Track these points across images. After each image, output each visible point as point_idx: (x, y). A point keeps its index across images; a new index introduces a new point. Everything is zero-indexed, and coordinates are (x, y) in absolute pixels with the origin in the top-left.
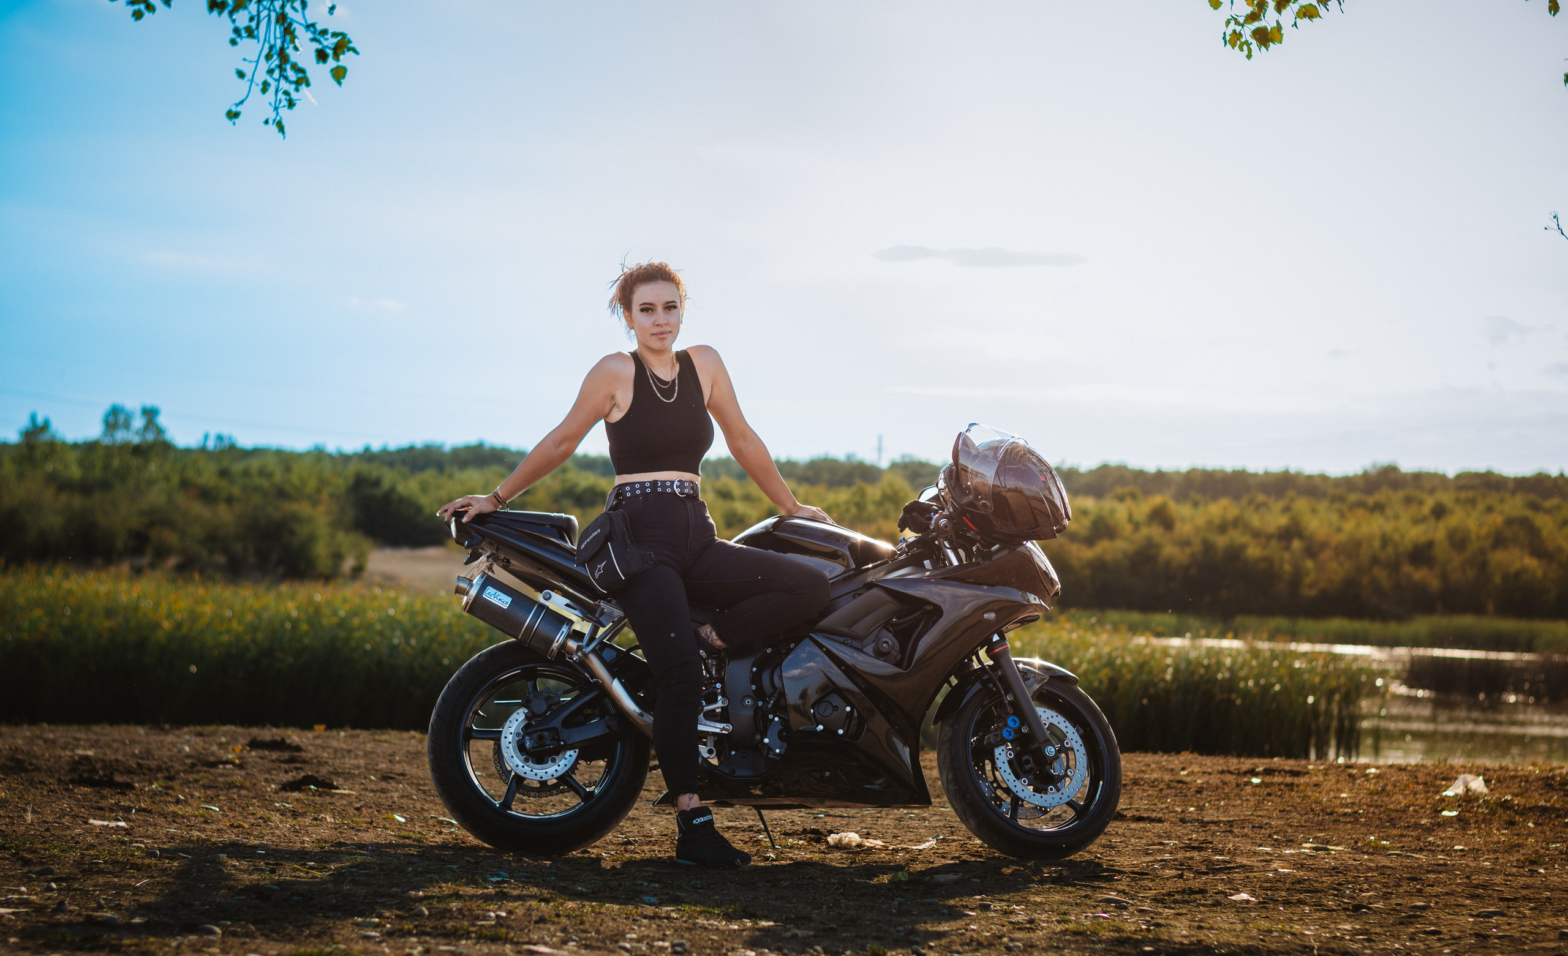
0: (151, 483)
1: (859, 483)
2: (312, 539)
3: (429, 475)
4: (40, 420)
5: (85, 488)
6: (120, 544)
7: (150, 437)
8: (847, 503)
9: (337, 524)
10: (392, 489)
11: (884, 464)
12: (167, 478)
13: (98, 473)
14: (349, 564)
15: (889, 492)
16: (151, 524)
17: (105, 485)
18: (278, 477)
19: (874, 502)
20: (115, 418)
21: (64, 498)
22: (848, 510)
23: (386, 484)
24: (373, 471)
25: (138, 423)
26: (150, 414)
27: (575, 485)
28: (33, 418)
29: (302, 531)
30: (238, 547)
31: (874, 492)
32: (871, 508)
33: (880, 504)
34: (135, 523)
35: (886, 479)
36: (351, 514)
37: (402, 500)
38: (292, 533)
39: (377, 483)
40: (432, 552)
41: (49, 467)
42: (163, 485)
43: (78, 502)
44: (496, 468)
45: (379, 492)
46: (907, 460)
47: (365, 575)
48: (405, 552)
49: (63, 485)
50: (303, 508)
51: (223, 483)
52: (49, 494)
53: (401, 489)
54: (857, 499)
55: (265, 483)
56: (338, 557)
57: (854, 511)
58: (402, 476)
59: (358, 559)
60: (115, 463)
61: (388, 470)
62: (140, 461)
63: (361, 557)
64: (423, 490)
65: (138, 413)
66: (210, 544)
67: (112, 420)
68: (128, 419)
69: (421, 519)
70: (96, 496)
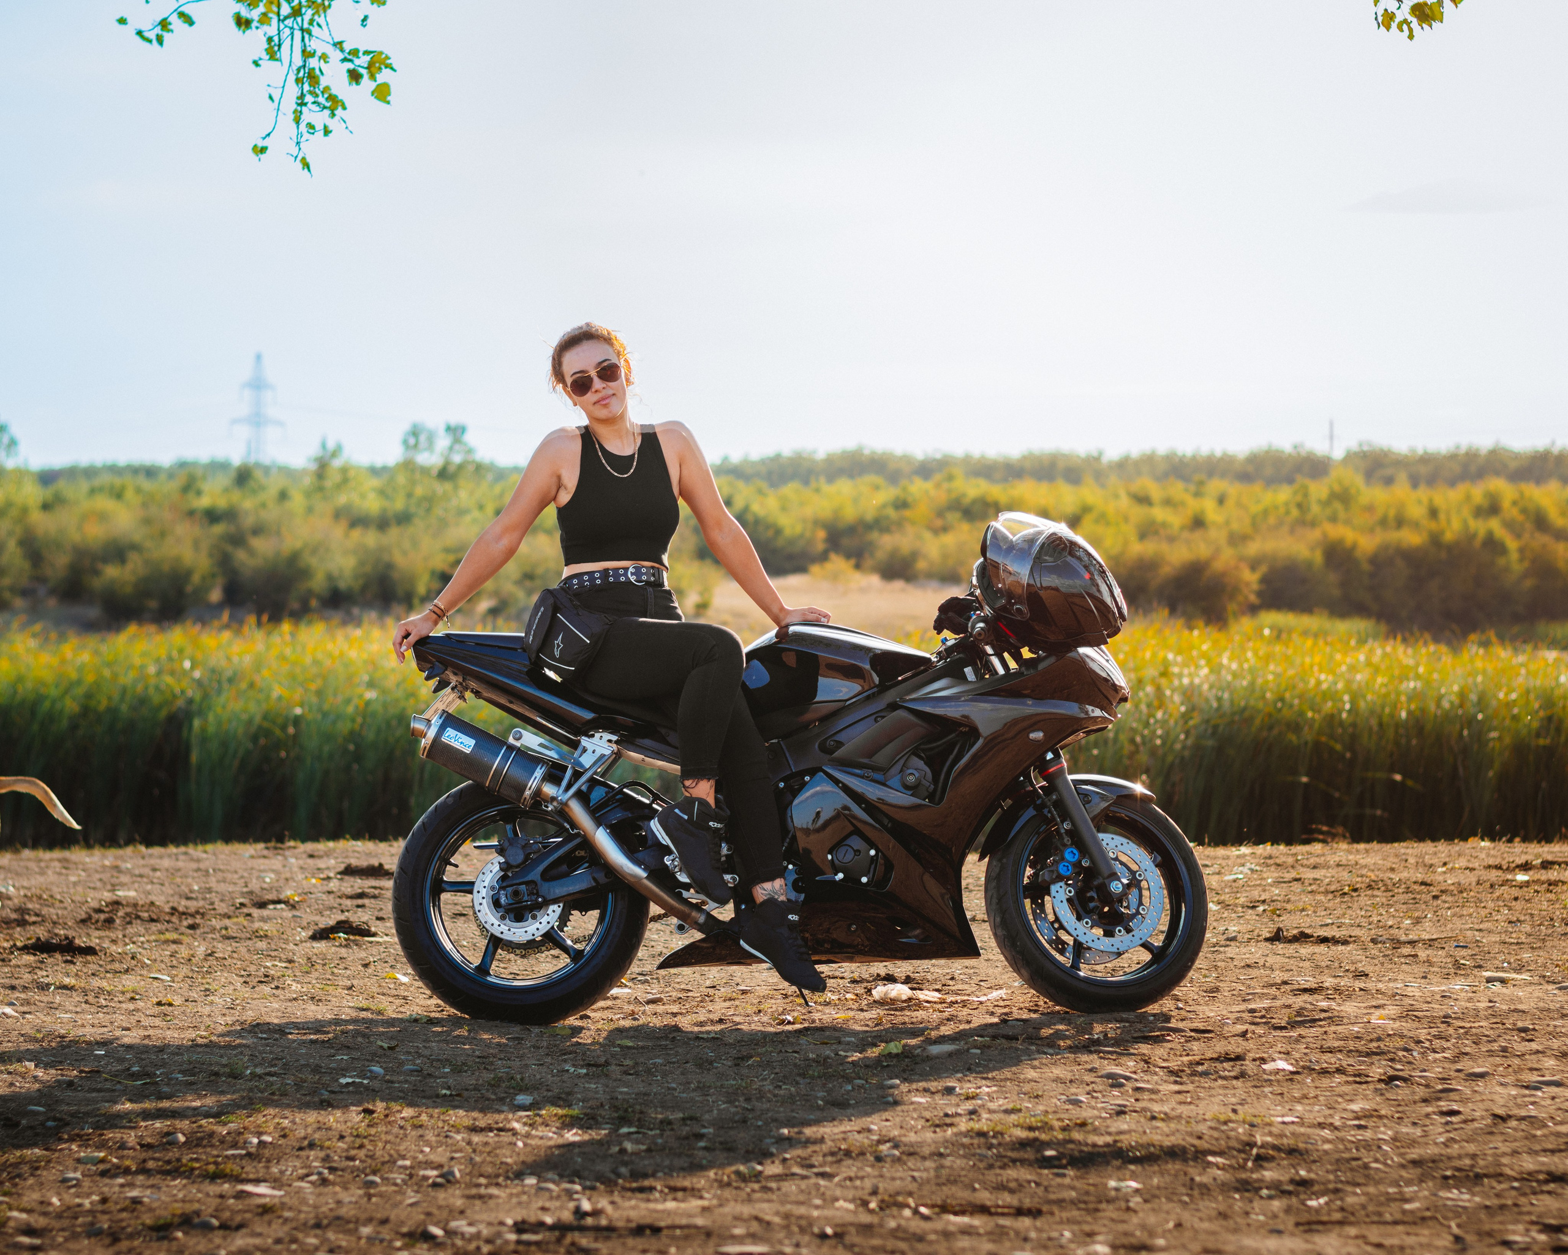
0: (461, 512)
1: (1300, 479)
3: (790, 490)
4: (331, 445)
5: (382, 523)
6: (421, 589)
7: (457, 459)
8: (1287, 504)
11: (1338, 454)
12: (481, 507)
13: (399, 505)
15: (1337, 488)
17: (404, 519)
19: (1319, 502)
20: (415, 436)
21: (356, 534)
22: (1288, 513)
25: (443, 442)
26: (456, 432)
27: (964, 495)
28: (324, 446)
31: (1318, 490)
32: (1315, 509)
33: (1326, 503)
34: (440, 562)
35: (1334, 474)
40: (794, 581)
41: (342, 499)
42: (476, 514)
43: (371, 539)
44: (872, 478)
46: (1365, 448)
49: (358, 521)
52: (338, 531)
53: (756, 508)
54: (1299, 498)
57: (1295, 512)
58: (760, 492)
59: (701, 594)
60: (419, 491)
61: (741, 484)
62: (448, 486)
63: (706, 591)
64: (784, 509)
65: (441, 432)
66: (528, 583)
67: (412, 441)
68: (431, 439)
69: (780, 543)
70: (394, 532)
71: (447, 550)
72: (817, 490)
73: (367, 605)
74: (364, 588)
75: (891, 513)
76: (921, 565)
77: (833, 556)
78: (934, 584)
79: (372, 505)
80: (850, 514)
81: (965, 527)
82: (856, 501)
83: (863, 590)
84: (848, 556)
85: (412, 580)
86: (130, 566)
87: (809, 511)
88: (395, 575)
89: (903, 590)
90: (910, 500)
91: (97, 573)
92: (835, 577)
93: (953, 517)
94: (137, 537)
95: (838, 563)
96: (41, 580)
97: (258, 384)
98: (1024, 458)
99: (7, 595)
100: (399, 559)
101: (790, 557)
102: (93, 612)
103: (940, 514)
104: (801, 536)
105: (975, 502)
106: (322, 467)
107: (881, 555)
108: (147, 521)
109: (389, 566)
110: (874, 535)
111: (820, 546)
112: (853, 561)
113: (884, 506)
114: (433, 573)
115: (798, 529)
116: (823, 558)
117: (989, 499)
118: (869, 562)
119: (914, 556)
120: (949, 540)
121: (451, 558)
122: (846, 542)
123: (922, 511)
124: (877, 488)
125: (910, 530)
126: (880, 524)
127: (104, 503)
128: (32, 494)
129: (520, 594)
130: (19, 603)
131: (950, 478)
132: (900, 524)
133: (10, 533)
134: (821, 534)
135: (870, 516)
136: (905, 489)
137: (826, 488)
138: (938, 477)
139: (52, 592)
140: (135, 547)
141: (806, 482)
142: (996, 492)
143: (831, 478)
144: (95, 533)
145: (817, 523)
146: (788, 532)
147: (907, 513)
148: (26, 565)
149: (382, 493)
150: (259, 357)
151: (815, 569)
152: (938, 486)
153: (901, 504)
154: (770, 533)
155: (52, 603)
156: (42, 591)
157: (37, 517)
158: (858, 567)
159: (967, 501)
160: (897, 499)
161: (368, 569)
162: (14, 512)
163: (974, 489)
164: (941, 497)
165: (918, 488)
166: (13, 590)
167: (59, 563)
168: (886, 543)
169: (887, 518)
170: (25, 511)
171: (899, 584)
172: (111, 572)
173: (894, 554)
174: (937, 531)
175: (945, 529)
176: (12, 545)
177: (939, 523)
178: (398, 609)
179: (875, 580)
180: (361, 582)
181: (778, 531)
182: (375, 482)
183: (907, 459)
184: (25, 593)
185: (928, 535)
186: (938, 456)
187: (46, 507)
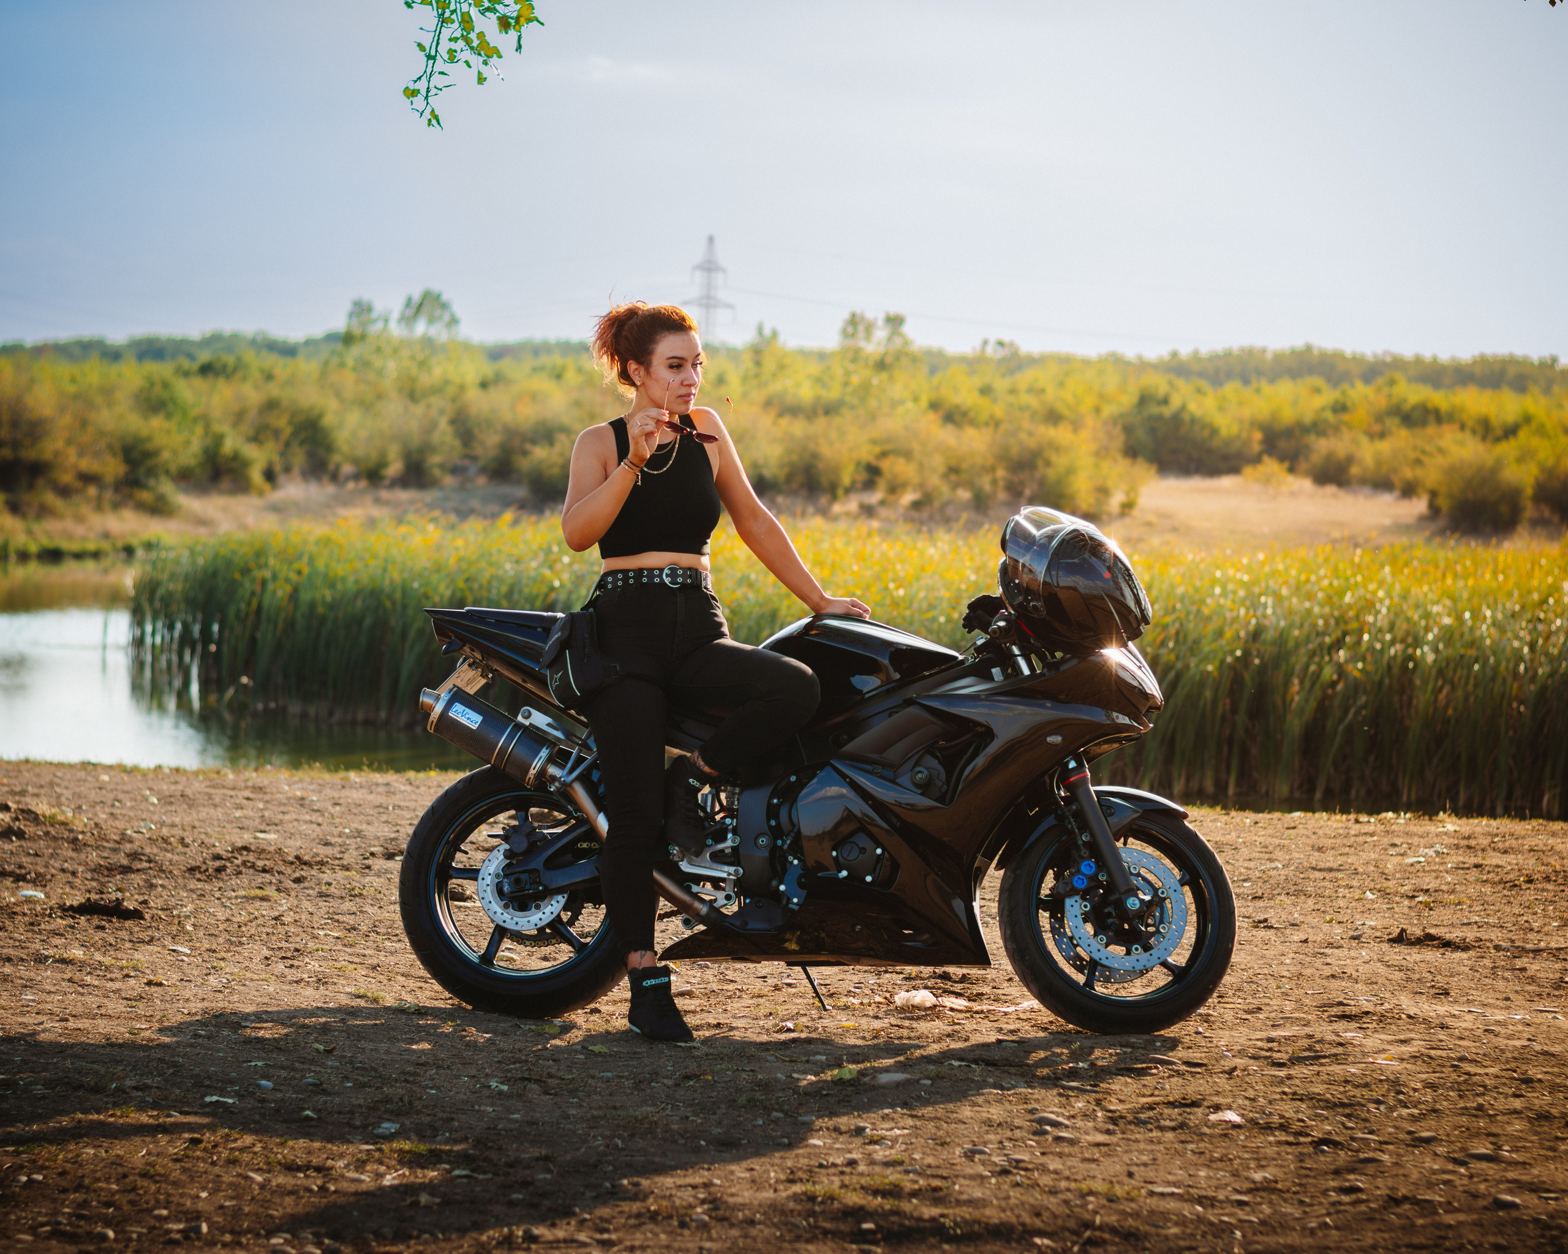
0: (894, 404)
2: (1071, 471)
3: (1231, 389)
4: (767, 331)
5: (812, 413)
6: (846, 479)
7: (895, 349)
9: (1101, 453)
10: (1183, 408)
12: (916, 399)
13: (833, 393)
14: (1117, 499)
16: (884, 454)
17: (830, 410)
18: (1051, 394)
20: (855, 324)
21: (784, 422)
23: (1176, 402)
24: (1159, 384)
25: (881, 333)
26: (895, 322)
27: (1405, 400)
28: (760, 330)
29: (1060, 462)
30: (985, 483)
34: (867, 453)
36: (1119, 440)
37: (1193, 421)
38: (1048, 463)
39: (1165, 401)
40: (1226, 482)
41: (775, 387)
42: (910, 405)
43: (798, 428)
44: (1315, 380)
45: (1167, 411)
47: (1136, 512)
48: (1197, 483)
49: (791, 410)
50: (1061, 434)
51: (983, 402)
52: (766, 420)
53: (1193, 407)
55: (1033, 401)
56: (1103, 491)
58: (1199, 391)
59: (1127, 493)
60: (855, 380)
61: (1181, 383)
62: (884, 376)
63: (1132, 490)
64: (1221, 409)
65: (880, 322)
66: (953, 477)
67: (850, 330)
68: (869, 328)
69: (1216, 443)
70: (821, 422)
71: (874, 442)
72: (1258, 391)
73: (793, 493)
74: (789, 478)
75: (1329, 416)
76: (1355, 471)
77: (1266, 459)
78: (1367, 490)
79: (806, 393)
80: (1288, 416)
81: (1404, 433)
82: (1295, 403)
83: (1293, 494)
84: (1282, 459)
85: (836, 470)
86: (557, 448)
87: (1247, 413)
88: (821, 466)
89: (1335, 496)
90: (1349, 404)
91: (525, 453)
92: (1267, 481)
93: (1392, 423)
94: (566, 420)
95: (1271, 466)
96: (474, 458)
97: (709, 267)
98: (1475, 363)
99: (437, 472)
100: (826, 451)
101: (1226, 458)
102: (521, 492)
103: (1379, 418)
104: (1238, 437)
105: (1414, 408)
106: (757, 352)
107: (1316, 458)
108: (577, 404)
109: (815, 456)
110: (1312, 438)
111: (1256, 448)
112: (1286, 465)
113: (1323, 409)
114: (858, 464)
115: (1234, 430)
116: (1257, 460)
117: (1430, 405)
118: (1303, 465)
119: (1350, 460)
120: (1384, 447)
121: (877, 449)
122: (1282, 444)
123: (1361, 415)
124: (1317, 391)
125: (1346, 435)
126: (1318, 428)
127: (543, 384)
128: (471, 371)
129: (945, 489)
130: (449, 480)
131: (1392, 383)
132: (1336, 429)
133: (442, 412)
134: (1258, 436)
135: (1308, 418)
136: (1344, 393)
137: (1266, 388)
138: (1380, 381)
139: (483, 470)
140: (565, 430)
141: (1246, 381)
142: (1439, 399)
143: (1273, 379)
144: (526, 415)
145: (1255, 424)
146: (1224, 432)
147: (1346, 417)
148: (457, 443)
149: (819, 381)
150: (711, 240)
151: (1248, 470)
152: (1379, 390)
153: (1340, 408)
154: (1206, 433)
155: (482, 481)
156: (473, 469)
157: (473, 395)
158: (1292, 470)
159: (1407, 407)
160: (1336, 402)
161: (795, 458)
162: (451, 390)
163: (1414, 394)
164: (1382, 402)
165: (1360, 393)
166: (442, 466)
167: (490, 442)
168: (1322, 447)
169: (1326, 421)
170: (462, 388)
171: (1331, 489)
172: (540, 453)
173: (1329, 457)
174: (1372, 436)
175: (1382, 435)
176: (443, 424)
177: (1377, 428)
178: (824, 500)
179: (1307, 484)
180: (786, 470)
181: (1214, 431)
182: (814, 368)
183: (1357, 360)
184: (455, 470)
185: (1364, 440)
186: (1388, 359)
187: (484, 385)
